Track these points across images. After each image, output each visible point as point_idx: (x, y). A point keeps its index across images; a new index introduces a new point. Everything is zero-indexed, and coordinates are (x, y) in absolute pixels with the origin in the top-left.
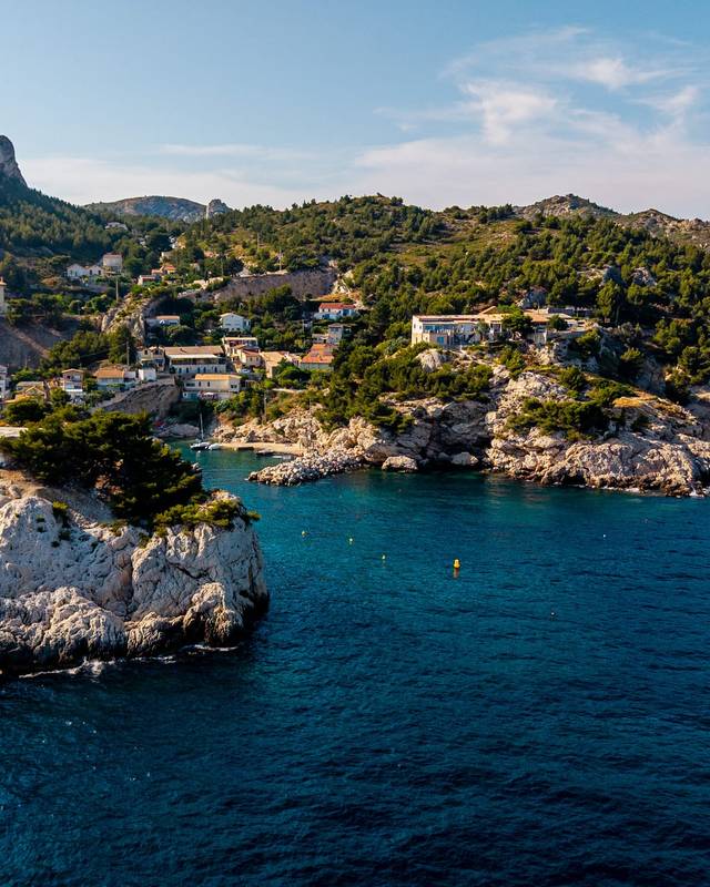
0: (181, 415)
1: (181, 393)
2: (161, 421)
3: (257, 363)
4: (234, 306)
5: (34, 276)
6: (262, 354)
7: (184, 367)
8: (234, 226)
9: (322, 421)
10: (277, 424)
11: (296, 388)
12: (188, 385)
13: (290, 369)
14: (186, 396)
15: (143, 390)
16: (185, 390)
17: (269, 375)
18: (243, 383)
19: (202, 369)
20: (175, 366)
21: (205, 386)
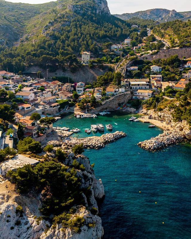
0: (131, 104)
1: (132, 96)
2: (125, 105)
3: (160, 86)
4: (157, 62)
5: (101, 49)
6: (162, 82)
7: (135, 87)
8: (168, 27)
9: (173, 117)
10: (159, 113)
11: (171, 97)
12: (135, 93)
13: (170, 90)
14: (134, 97)
15: (120, 95)
16: (134, 95)
17: (163, 91)
18: (153, 94)
19: (141, 88)
20: (132, 87)
21: (140, 94)
